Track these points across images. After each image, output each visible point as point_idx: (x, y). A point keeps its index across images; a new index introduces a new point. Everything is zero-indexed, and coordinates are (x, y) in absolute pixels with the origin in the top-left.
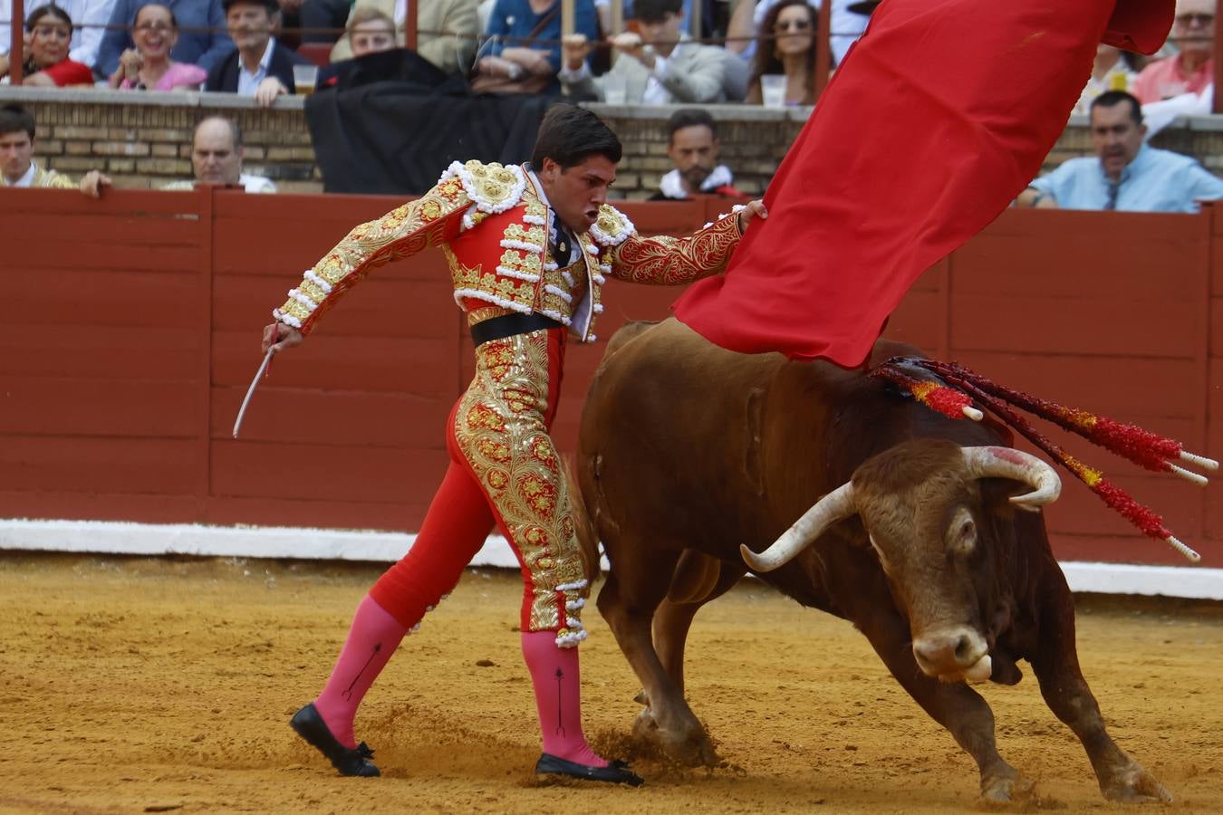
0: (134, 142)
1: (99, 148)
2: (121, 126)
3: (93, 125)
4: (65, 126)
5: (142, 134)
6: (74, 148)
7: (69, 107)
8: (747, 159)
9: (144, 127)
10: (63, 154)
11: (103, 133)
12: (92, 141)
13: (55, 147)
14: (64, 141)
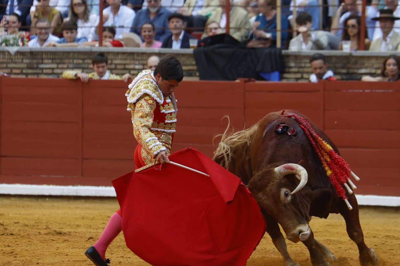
0: (139, 64)
1: (127, 67)
2: (134, 59)
3: (125, 59)
4: (116, 59)
5: (141, 62)
6: (119, 67)
7: (117, 54)
8: (337, 68)
9: (142, 60)
10: (116, 69)
11: (128, 62)
12: (125, 64)
13: (113, 66)
14: (116, 65)
